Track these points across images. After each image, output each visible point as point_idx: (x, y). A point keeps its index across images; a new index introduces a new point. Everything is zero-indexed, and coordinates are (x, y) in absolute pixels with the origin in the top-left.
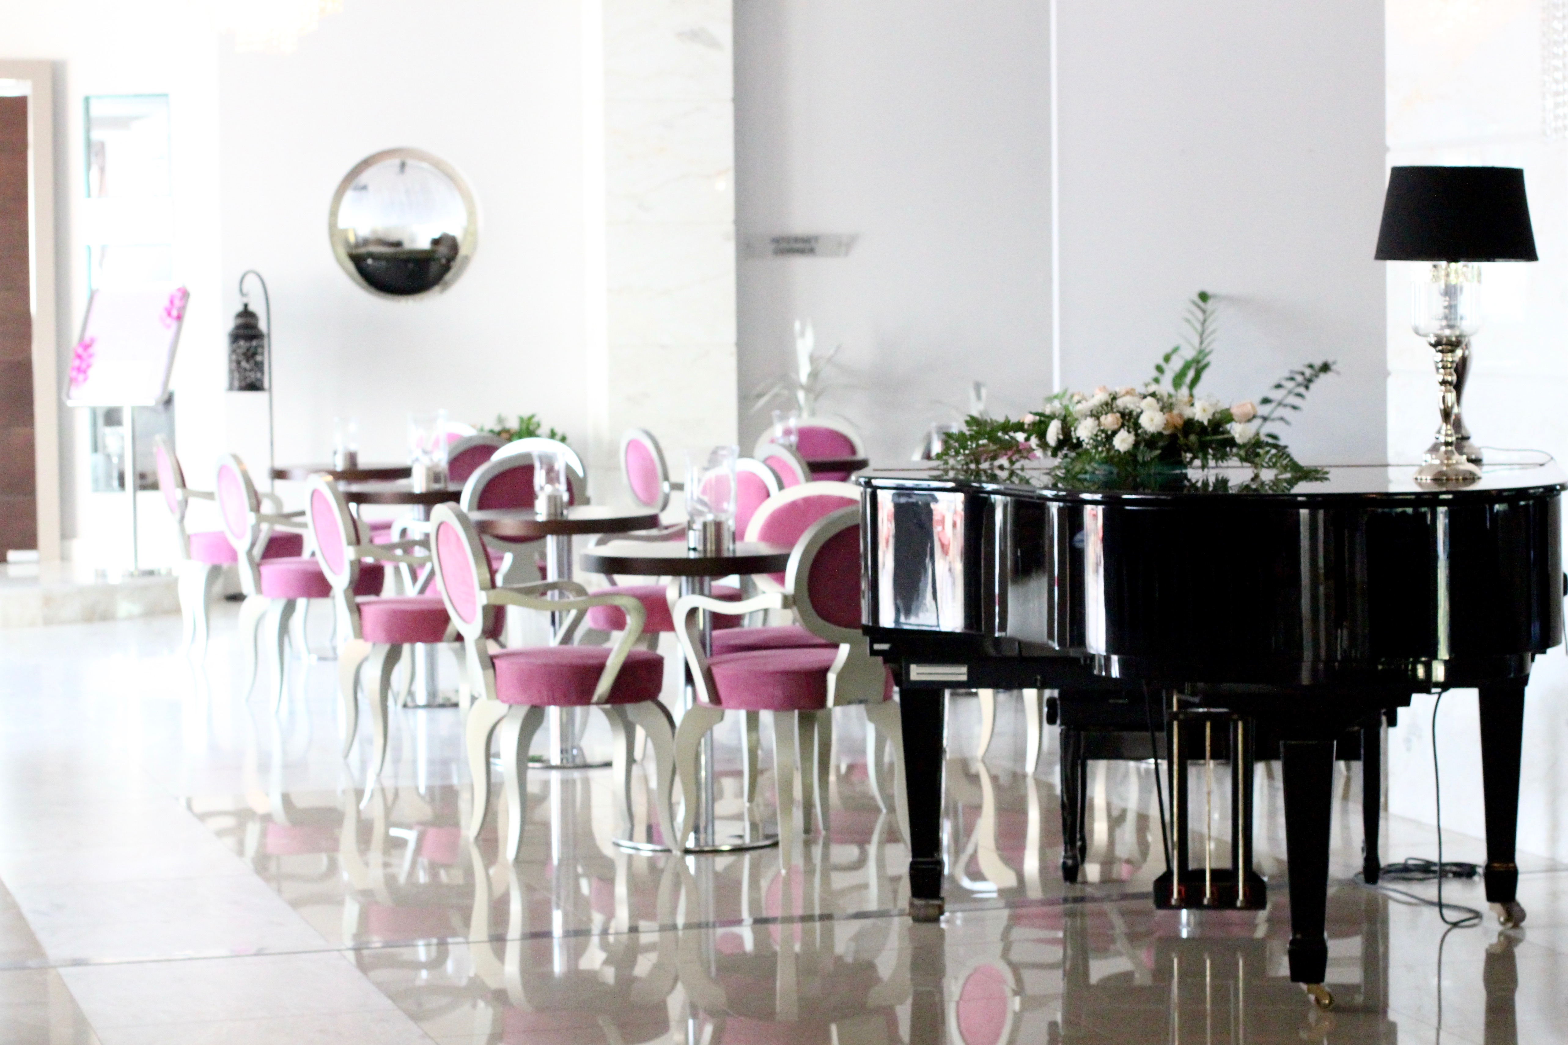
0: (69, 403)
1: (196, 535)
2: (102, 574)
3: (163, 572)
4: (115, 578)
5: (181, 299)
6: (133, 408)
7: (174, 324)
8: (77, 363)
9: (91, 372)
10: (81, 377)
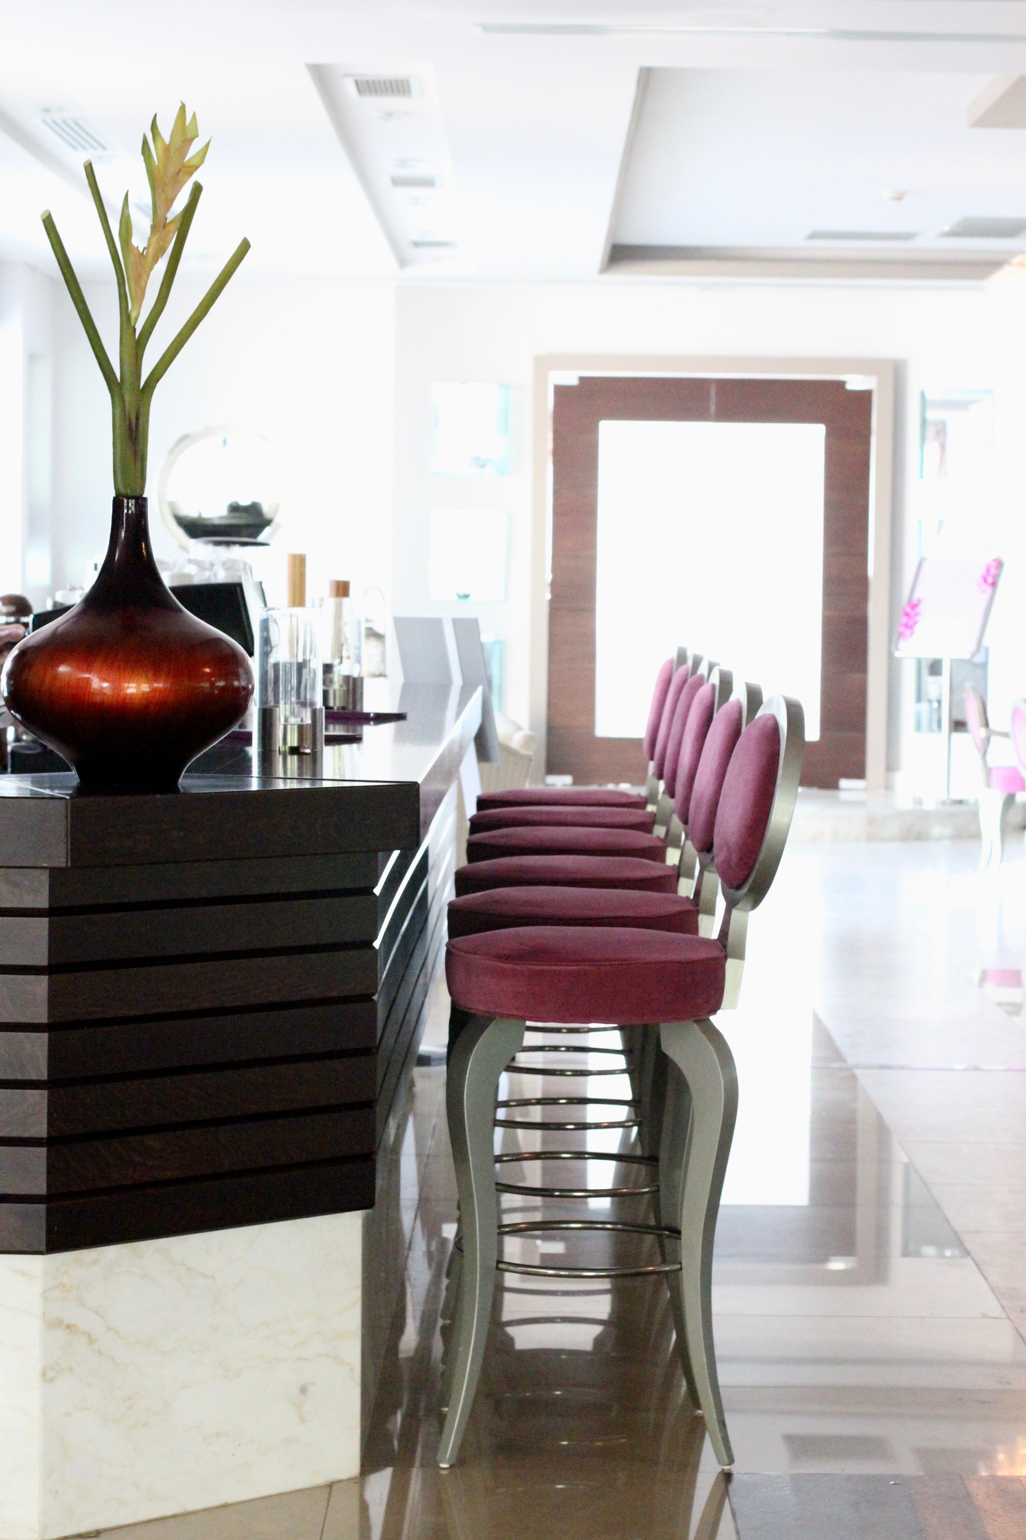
0: (897, 654)
1: (997, 768)
2: (918, 802)
3: (971, 801)
4: (930, 805)
5: (996, 568)
6: (952, 661)
7: (989, 590)
8: (905, 620)
9: (917, 628)
10: (908, 632)
